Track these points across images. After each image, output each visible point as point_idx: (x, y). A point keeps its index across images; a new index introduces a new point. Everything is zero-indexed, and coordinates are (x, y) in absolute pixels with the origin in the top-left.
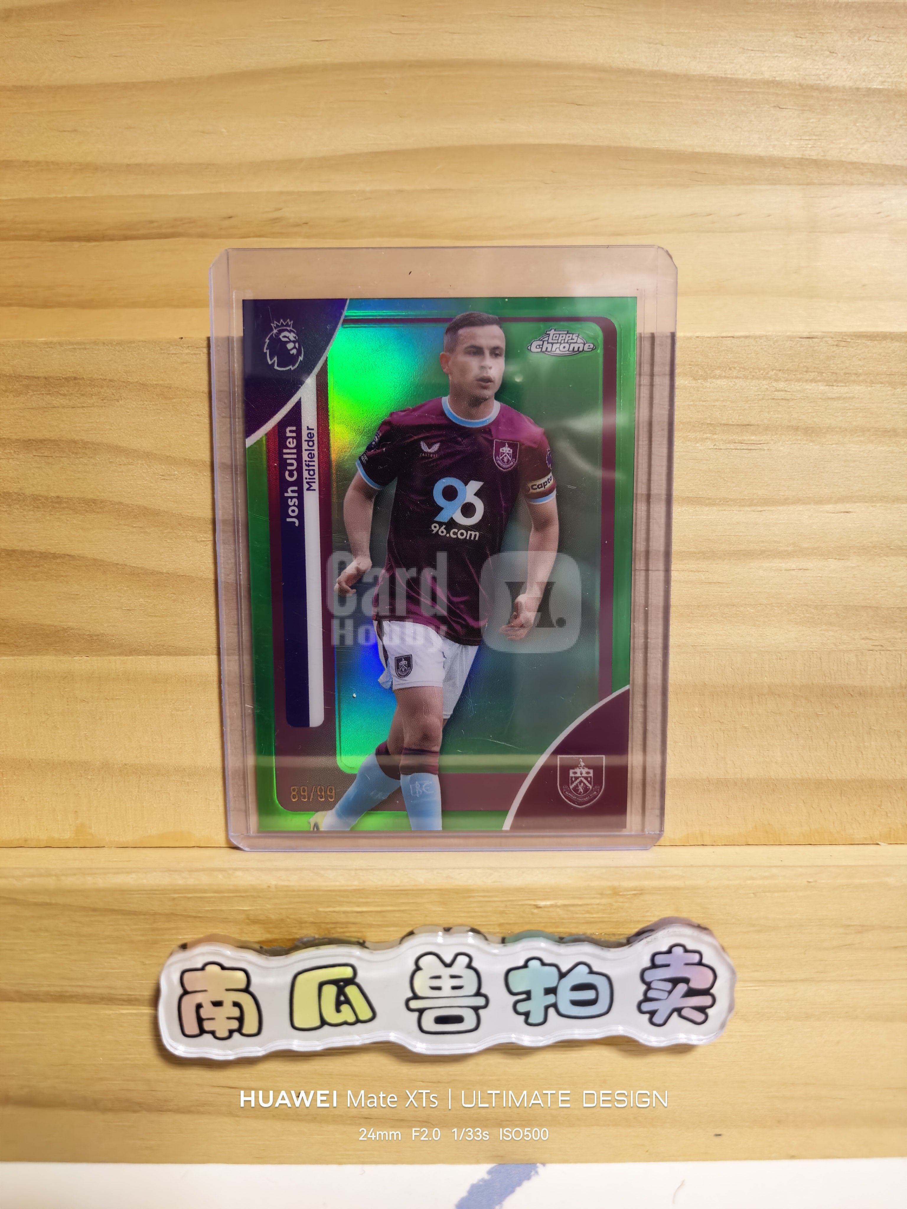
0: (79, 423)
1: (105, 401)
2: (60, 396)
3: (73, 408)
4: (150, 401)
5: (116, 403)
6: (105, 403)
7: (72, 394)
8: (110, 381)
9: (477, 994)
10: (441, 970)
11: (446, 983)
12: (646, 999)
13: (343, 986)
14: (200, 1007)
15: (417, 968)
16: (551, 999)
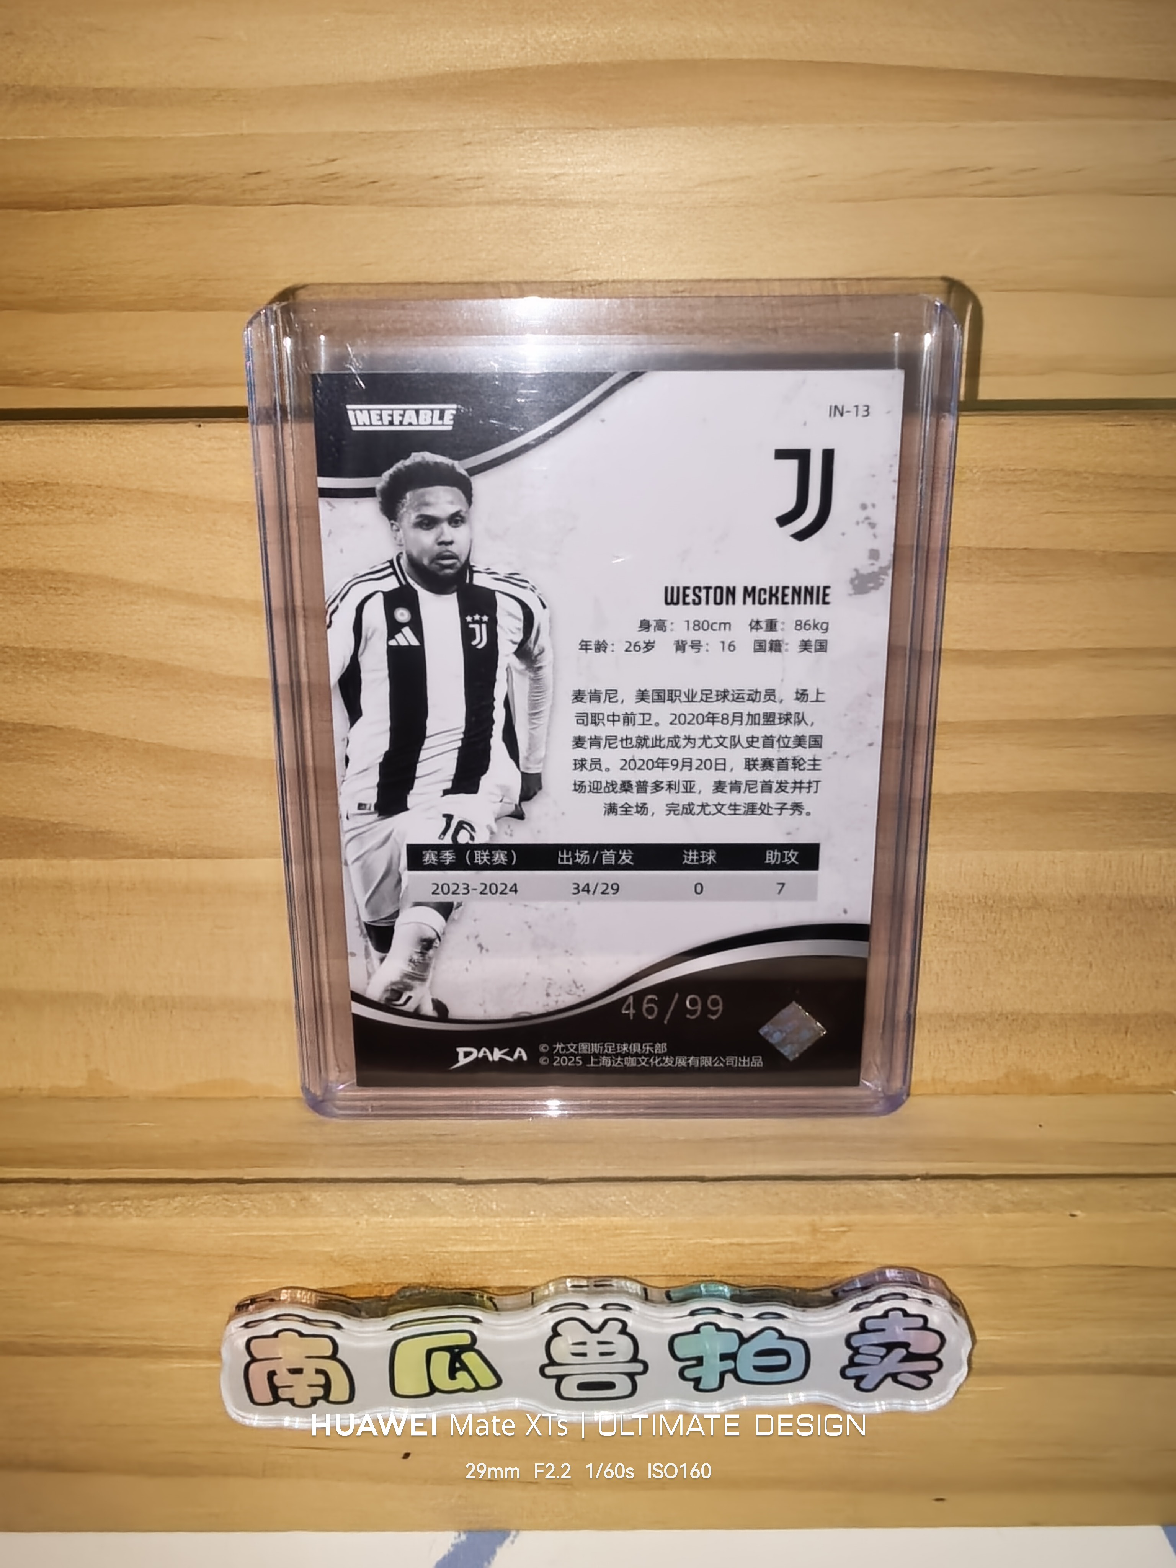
0: (56, 546)
1: (92, 516)
2: (27, 510)
3: (46, 525)
4: (158, 516)
5: (110, 518)
6: (92, 519)
7: (44, 506)
8: (99, 487)
9: (635, 1359)
10: (583, 1334)
11: (593, 1350)
12: (852, 1363)
13: (456, 1353)
14: (271, 1374)
15: (555, 1334)
16: (729, 1364)
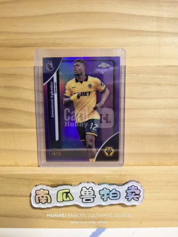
2: (12, 78)
3: (14, 80)
5: (23, 79)
6: (20, 79)
7: (14, 77)
8: (22, 75)
9: (94, 195)
10: (86, 190)
11: (88, 193)
12: (127, 196)
13: (67, 193)
14: (39, 197)
15: (82, 190)
16: (108, 196)
